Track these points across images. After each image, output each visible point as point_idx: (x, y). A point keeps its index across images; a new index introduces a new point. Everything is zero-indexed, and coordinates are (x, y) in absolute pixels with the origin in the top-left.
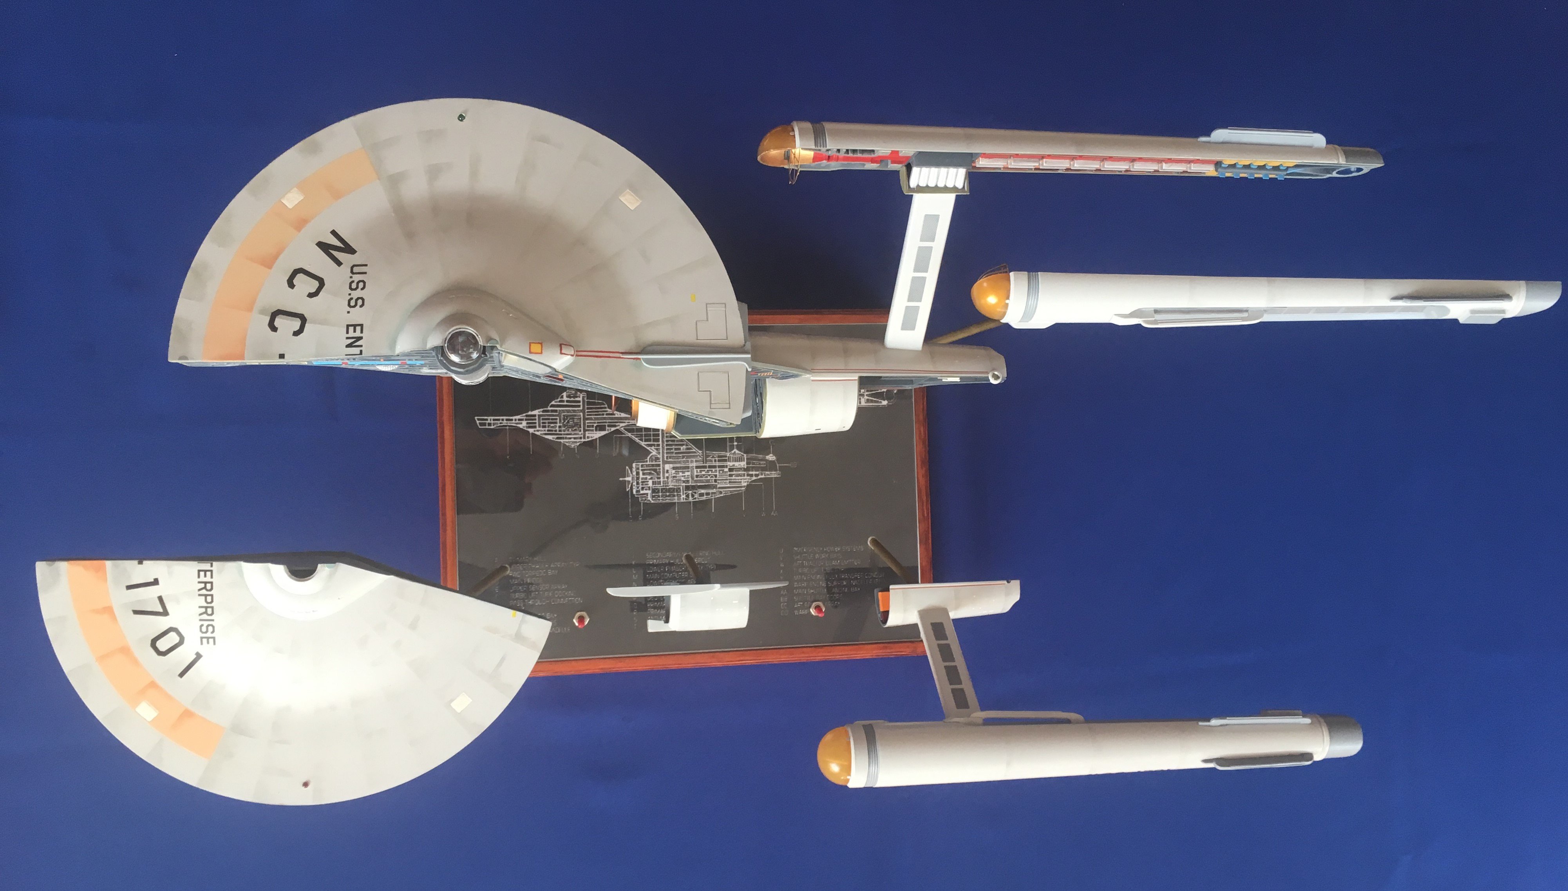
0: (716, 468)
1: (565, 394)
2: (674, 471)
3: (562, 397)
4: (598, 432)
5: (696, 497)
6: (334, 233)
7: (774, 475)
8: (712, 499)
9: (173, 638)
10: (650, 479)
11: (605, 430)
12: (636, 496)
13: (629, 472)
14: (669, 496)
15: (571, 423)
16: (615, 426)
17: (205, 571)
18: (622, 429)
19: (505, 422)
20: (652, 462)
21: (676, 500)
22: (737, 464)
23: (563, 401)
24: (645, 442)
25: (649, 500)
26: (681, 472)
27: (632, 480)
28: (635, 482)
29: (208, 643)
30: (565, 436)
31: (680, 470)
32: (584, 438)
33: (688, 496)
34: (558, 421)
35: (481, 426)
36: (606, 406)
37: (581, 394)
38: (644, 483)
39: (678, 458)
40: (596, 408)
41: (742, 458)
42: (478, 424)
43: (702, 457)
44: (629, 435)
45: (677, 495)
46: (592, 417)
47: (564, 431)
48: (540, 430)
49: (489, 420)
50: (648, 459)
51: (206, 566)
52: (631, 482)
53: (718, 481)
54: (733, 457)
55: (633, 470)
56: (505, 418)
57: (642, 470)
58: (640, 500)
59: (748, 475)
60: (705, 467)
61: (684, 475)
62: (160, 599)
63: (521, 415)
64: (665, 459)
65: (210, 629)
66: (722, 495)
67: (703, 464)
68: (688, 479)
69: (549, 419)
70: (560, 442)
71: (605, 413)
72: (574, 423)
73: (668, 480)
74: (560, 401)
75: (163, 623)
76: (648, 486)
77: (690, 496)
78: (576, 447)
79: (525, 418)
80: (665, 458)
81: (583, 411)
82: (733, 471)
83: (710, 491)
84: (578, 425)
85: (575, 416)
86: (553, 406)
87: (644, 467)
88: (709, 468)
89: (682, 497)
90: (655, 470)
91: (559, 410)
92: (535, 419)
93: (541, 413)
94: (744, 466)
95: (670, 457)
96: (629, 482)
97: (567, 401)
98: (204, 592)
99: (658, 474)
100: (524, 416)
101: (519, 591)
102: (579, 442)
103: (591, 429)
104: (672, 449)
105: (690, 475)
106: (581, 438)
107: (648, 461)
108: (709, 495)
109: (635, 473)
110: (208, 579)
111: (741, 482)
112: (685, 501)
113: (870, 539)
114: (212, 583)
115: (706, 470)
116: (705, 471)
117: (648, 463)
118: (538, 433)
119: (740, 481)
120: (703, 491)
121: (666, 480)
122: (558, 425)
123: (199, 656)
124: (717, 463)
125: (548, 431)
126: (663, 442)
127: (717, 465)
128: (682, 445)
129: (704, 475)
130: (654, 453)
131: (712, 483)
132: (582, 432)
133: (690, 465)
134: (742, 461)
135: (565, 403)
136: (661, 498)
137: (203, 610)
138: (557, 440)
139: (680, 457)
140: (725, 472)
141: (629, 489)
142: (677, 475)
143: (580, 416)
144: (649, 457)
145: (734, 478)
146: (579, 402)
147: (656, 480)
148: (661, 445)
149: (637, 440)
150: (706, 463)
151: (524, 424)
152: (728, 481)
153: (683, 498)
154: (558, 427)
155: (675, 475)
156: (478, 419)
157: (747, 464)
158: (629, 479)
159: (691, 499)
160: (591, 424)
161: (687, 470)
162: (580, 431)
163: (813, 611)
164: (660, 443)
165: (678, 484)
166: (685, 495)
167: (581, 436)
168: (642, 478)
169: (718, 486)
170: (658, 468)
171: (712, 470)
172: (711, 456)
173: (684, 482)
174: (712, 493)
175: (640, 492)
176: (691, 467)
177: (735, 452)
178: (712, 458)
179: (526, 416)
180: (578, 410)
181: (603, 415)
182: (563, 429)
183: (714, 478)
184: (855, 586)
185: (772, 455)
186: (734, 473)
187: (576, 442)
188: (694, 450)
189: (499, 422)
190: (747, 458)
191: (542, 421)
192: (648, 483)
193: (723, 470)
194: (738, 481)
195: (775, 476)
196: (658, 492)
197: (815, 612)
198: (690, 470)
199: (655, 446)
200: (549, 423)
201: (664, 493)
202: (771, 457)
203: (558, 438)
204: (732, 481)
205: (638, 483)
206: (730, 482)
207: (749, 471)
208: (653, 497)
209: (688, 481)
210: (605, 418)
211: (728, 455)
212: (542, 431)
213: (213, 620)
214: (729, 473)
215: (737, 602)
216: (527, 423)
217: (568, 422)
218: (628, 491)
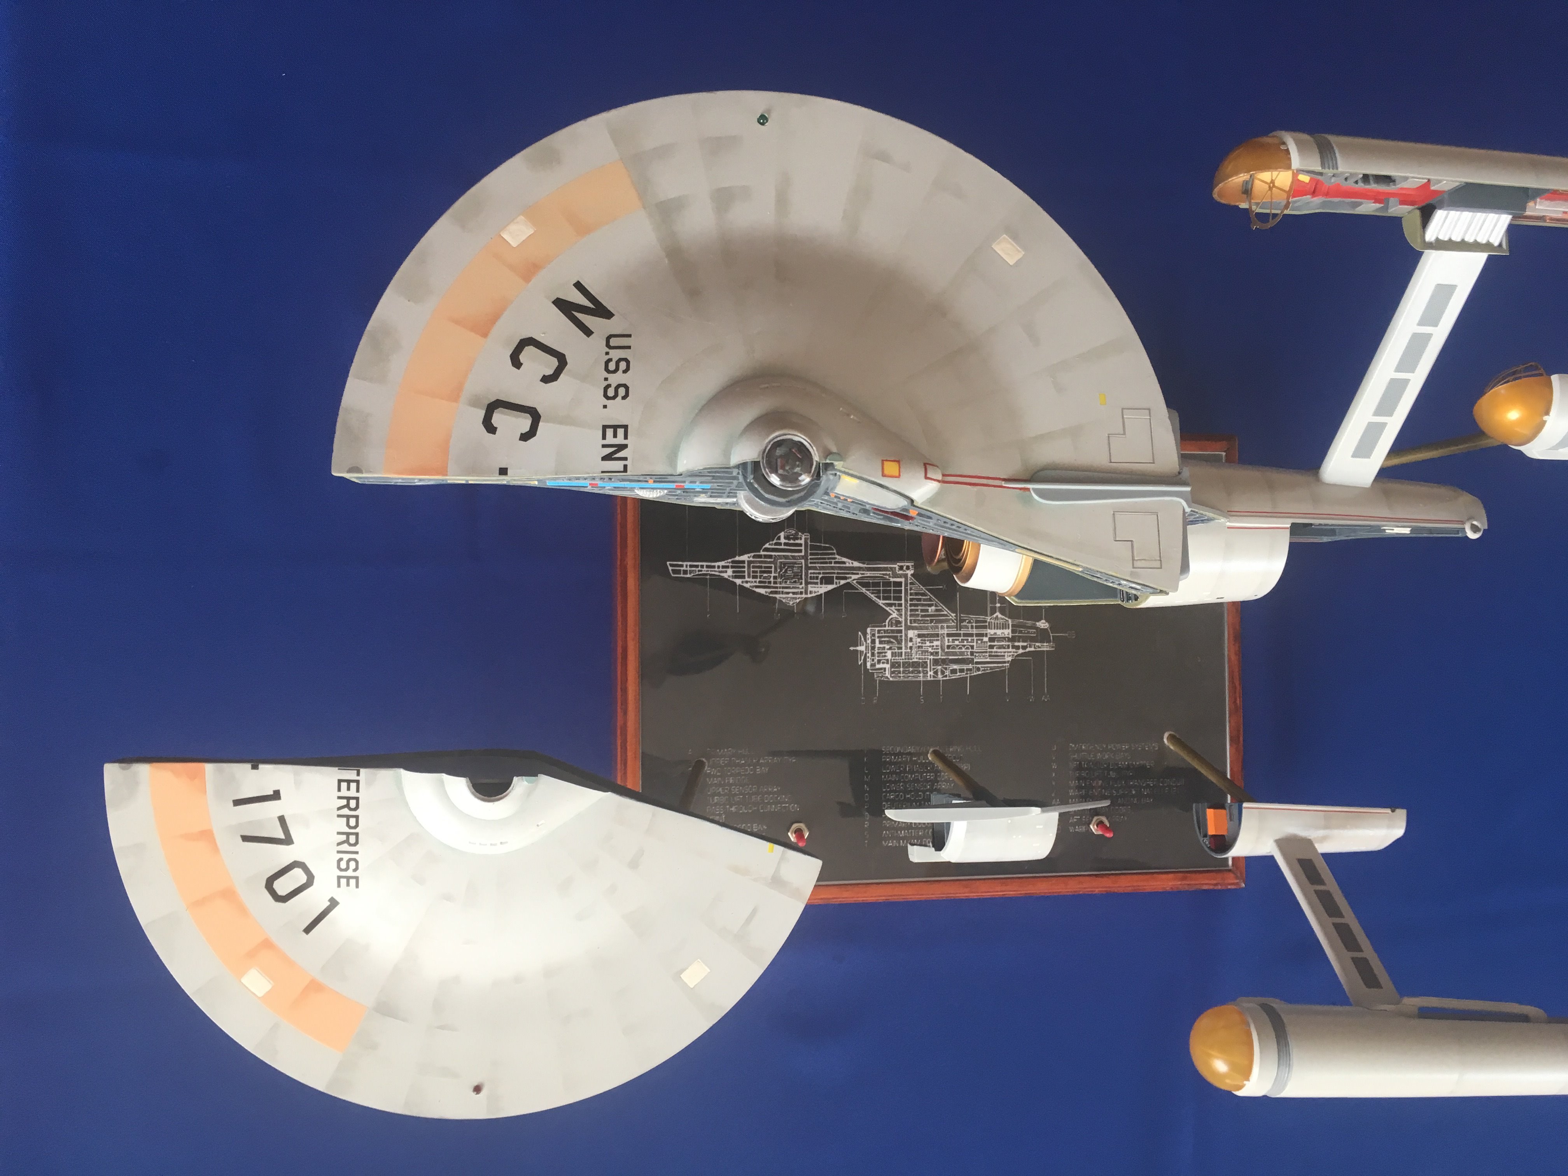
0: (973, 636)
1: (782, 534)
2: (919, 640)
3: (779, 538)
4: (823, 586)
5: (947, 674)
6: (579, 286)
7: (1045, 647)
8: (967, 677)
9: (297, 877)
10: (888, 649)
11: (833, 584)
12: (870, 671)
13: (863, 639)
14: (912, 672)
15: (789, 573)
16: (845, 578)
17: (349, 782)
18: (855, 582)
19: (705, 569)
20: (892, 626)
21: (921, 677)
22: (999, 632)
23: (780, 544)
24: (883, 600)
25: (887, 677)
26: (928, 640)
27: (866, 650)
28: (870, 652)
29: (348, 885)
30: (781, 590)
31: (926, 639)
32: (806, 593)
33: (936, 673)
34: (773, 570)
35: (674, 573)
36: (835, 551)
37: (803, 535)
38: (881, 655)
39: (925, 622)
40: (821, 554)
41: (1006, 624)
42: (671, 572)
43: (955, 621)
44: (864, 590)
45: (923, 671)
46: (817, 565)
47: (780, 583)
48: (749, 582)
49: (685, 566)
50: (887, 624)
51: (351, 775)
52: (864, 653)
53: (975, 654)
54: (994, 623)
55: (868, 637)
56: (705, 564)
57: (879, 637)
58: (875, 676)
59: (1014, 647)
60: (959, 635)
61: (932, 644)
62: (282, 819)
63: (726, 561)
64: (909, 624)
65: (352, 865)
66: (980, 673)
67: (957, 630)
68: (937, 651)
69: (761, 567)
70: (775, 598)
71: (833, 561)
72: (793, 573)
73: (911, 652)
74: (776, 544)
75: (284, 855)
76: (886, 658)
77: (939, 673)
78: (795, 604)
79: (731, 564)
80: (909, 621)
81: (805, 557)
82: (994, 642)
83: (965, 667)
84: (798, 576)
85: (795, 563)
86: (767, 550)
87: (882, 633)
88: (963, 636)
89: (929, 673)
90: (895, 638)
91: (775, 555)
92: (744, 567)
93: (751, 559)
94: (1008, 634)
95: (915, 621)
96: (861, 652)
97: (785, 544)
98: (345, 811)
99: (900, 642)
100: (729, 562)
101: (719, 794)
102: (799, 598)
103: (815, 581)
104: (917, 610)
105: (940, 645)
106: (801, 593)
107: (887, 626)
108: (964, 672)
109: (869, 641)
110: (353, 793)
111: (1004, 656)
112: (932, 679)
113: (1166, 735)
114: (357, 799)
115: (960, 638)
116: (958, 640)
117: (887, 628)
118: (747, 585)
119: (1003, 654)
120: (955, 667)
121: (910, 651)
122: (773, 575)
123: (333, 903)
124: (974, 630)
125: (760, 582)
126: (906, 600)
127: (974, 632)
128: (930, 605)
129: (957, 645)
130: (895, 615)
131: (967, 657)
132: (803, 585)
133: (940, 632)
134: (1006, 629)
135: (782, 547)
136: (902, 675)
137: (344, 837)
138: (771, 595)
139: (928, 620)
140: (984, 642)
141: (862, 661)
142: (924, 645)
143: (802, 564)
144: (887, 621)
145: (995, 650)
146: (800, 545)
147: (896, 651)
148: (903, 605)
149: (873, 597)
150: (960, 630)
151: (730, 572)
152: (988, 654)
153: (930, 675)
154: (772, 578)
155: (920, 645)
156: (671, 565)
157: (1013, 632)
158: (862, 648)
159: (940, 676)
160: (815, 575)
161: (935, 638)
162: (801, 584)
163: (1093, 828)
164: (903, 602)
165: (923, 657)
166: (932, 672)
167: (802, 590)
168: (879, 648)
169: (975, 660)
170: (899, 635)
171: (968, 640)
172: (967, 621)
173: (932, 654)
174: (968, 670)
175: (875, 666)
176: (941, 634)
177: (997, 616)
178: (968, 623)
179: (733, 562)
180: (799, 556)
181: (831, 563)
182: (779, 580)
183: (970, 650)
184: (1148, 796)
185: (1043, 621)
186: (996, 643)
187: (796, 598)
188: (945, 613)
189: (697, 569)
190: (1012, 625)
191: (752, 569)
192: (886, 654)
193: (982, 640)
194: (1000, 654)
195: (1048, 649)
196: (899, 666)
197: (1096, 830)
198: (940, 638)
199: (895, 606)
200: (761, 572)
201: (907, 667)
202: (1043, 624)
203: (771, 592)
204: (993, 654)
205: (873, 655)
206: (990, 656)
207: (1015, 642)
208: (892, 673)
209: (937, 653)
210: (833, 568)
211: (988, 621)
212: (752, 582)
213: (357, 853)
214: (989, 644)
215: (1041, 827)
216: (734, 572)
217: (786, 571)
218: (861, 664)
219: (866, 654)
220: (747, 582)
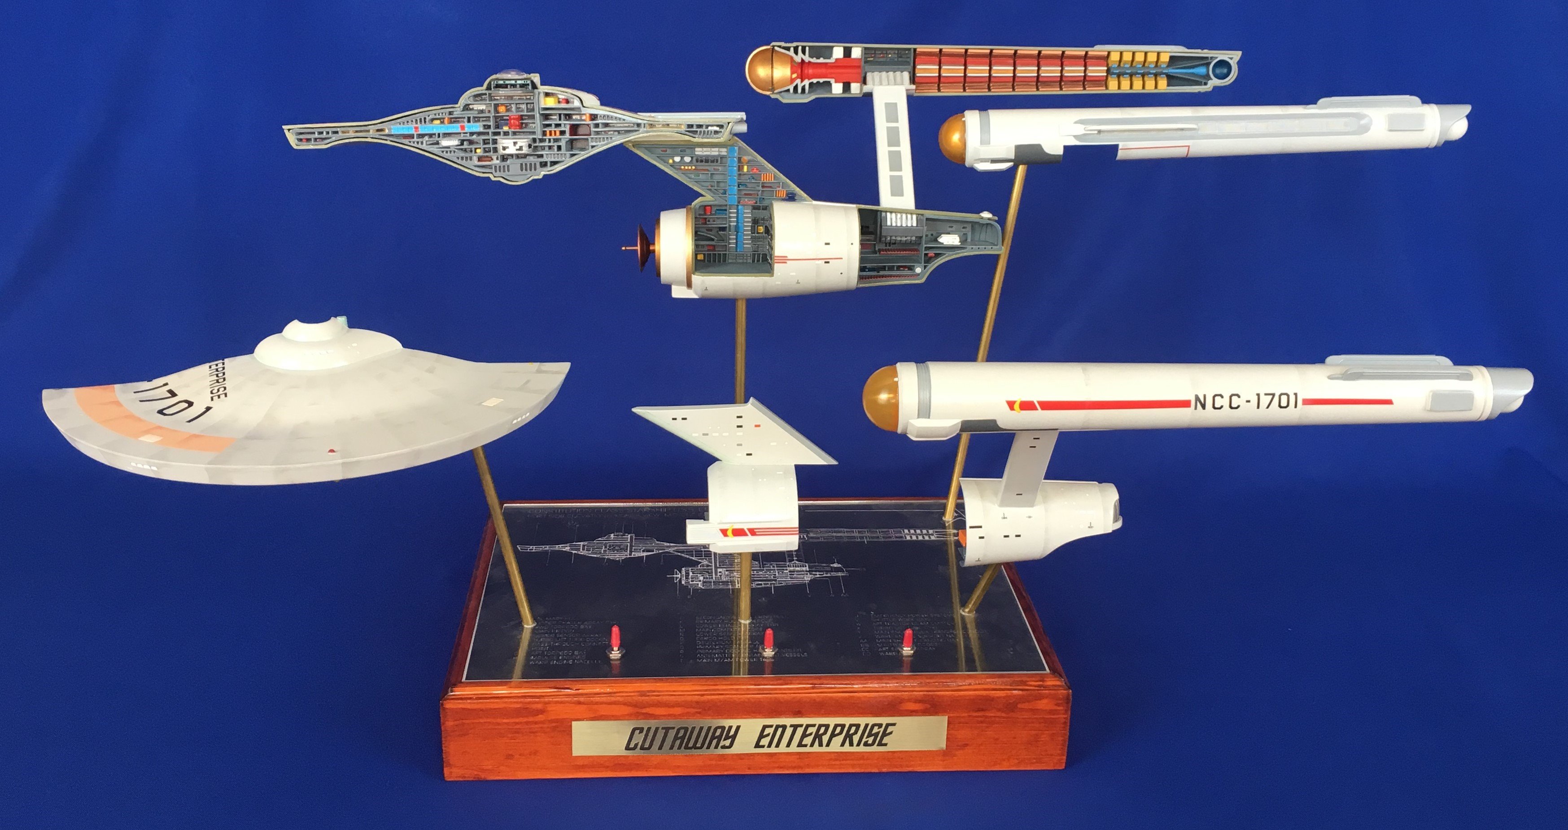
2: (727, 572)
3: (610, 536)
4: (645, 553)
7: (840, 574)
8: (771, 586)
10: (700, 576)
11: (653, 552)
12: (685, 585)
13: (678, 572)
14: (722, 585)
15: (617, 548)
16: (664, 550)
17: (217, 364)
18: (672, 551)
19: (547, 548)
20: (703, 567)
21: (731, 587)
22: (798, 568)
24: (696, 557)
25: (700, 587)
27: (681, 576)
28: (685, 577)
29: (219, 398)
30: (609, 555)
31: (734, 572)
32: (630, 555)
34: (603, 547)
35: (522, 550)
36: (655, 540)
37: (629, 535)
38: (694, 578)
39: (732, 565)
40: (644, 541)
41: (803, 565)
43: (759, 565)
44: (679, 554)
45: (732, 584)
46: (640, 545)
49: (530, 547)
50: (699, 566)
53: (777, 577)
54: (793, 565)
55: (683, 571)
56: (547, 546)
57: (692, 572)
58: (689, 586)
59: (811, 574)
62: (169, 391)
63: (565, 545)
64: (718, 566)
65: (222, 389)
66: (783, 584)
69: (594, 546)
70: (605, 558)
71: (654, 544)
72: (620, 548)
73: (721, 577)
74: (607, 538)
76: (699, 579)
78: (621, 560)
79: (568, 546)
81: (630, 543)
82: (794, 572)
84: (624, 549)
85: (622, 544)
86: (599, 540)
87: (695, 570)
88: (766, 571)
89: (737, 585)
90: (707, 572)
91: (605, 542)
92: (579, 547)
93: (586, 544)
94: (806, 569)
95: (724, 565)
96: (677, 577)
97: (614, 538)
98: (215, 373)
99: (710, 573)
102: (624, 557)
103: (638, 551)
104: (725, 561)
106: (626, 555)
108: (768, 584)
109: (684, 573)
110: (220, 366)
111: (804, 578)
114: (223, 367)
117: (699, 568)
118: (582, 554)
120: (760, 582)
121: (719, 576)
123: (209, 408)
125: (592, 552)
127: (776, 569)
129: (762, 574)
130: (706, 563)
131: (771, 578)
134: (803, 567)
135: (612, 539)
136: (713, 586)
137: (215, 381)
138: (601, 557)
140: (785, 573)
142: (732, 574)
143: (627, 545)
145: (795, 575)
146: (627, 538)
147: (708, 577)
149: (687, 557)
150: (763, 568)
151: (567, 548)
152: (789, 577)
154: (602, 550)
155: (728, 574)
156: (521, 547)
157: (809, 568)
160: (638, 549)
162: (627, 552)
164: (713, 558)
165: (732, 579)
168: (692, 576)
169: (778, 579)
170: (710, 570)
171: (770, 572)
174: (772, 583)
175: (689, 582)
177: (795, 562)
178: (769, 565)
179: (570, 545)
180: (625, 542)
181: (651, 544)
182: (608, 551)
183: (773, 576)
187: (622, 557)
189: (540, 548)
190: (809, 566)
191: (586, 547)
193: (783, 571)
194: (800, 577)
195: (843, 575)
196: (710, 582)
199: (706, 559)
200: (593, 548)
201: (717, 582)
202: (836, 565)
205: (687, 578)
206: (791, 578)
207: (813, 572)
208: (704, 585)
210: (653, 546)
211: (788, 564)
212: (586, 552)
214: (789, 573)
216: (570, 548)
217: (614, 548)
218: (677, 582)
219: (681, 579)
220: (581, 552)
